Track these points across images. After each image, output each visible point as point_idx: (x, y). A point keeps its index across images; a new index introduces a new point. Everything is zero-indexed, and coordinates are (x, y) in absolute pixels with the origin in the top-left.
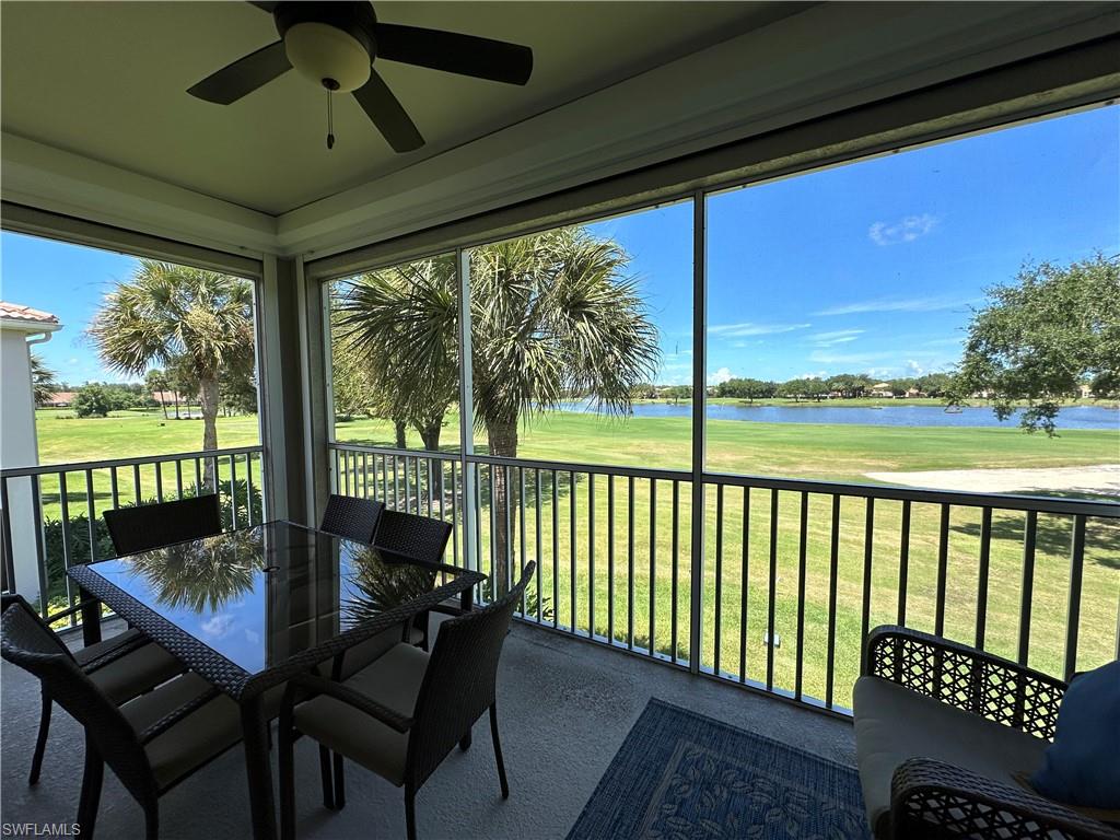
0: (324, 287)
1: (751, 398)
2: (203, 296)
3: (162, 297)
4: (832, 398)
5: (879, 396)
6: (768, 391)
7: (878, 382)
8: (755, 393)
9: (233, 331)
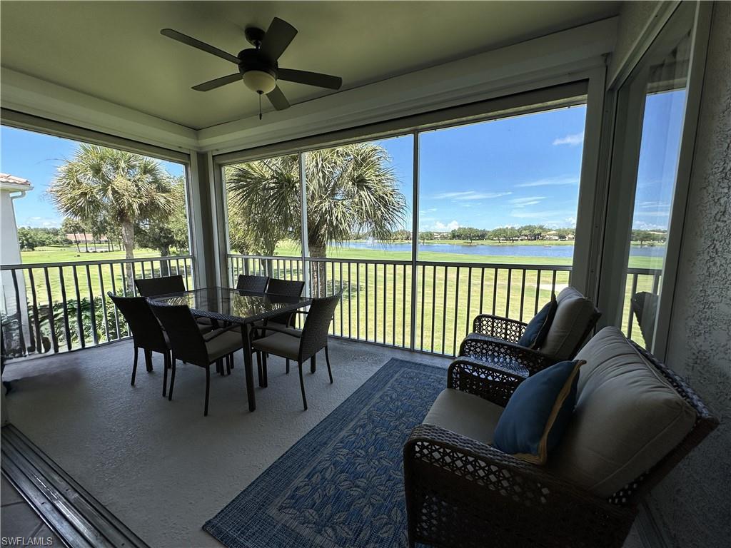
0: (223, 168)
1: (471, 240)
2: (123, 169)
3: (97, 170)
4: (522, 240)
5: (550, 239)
6: (482, 236)
7: (550, 230)
8: (473, 237)
9: (143, 192)
